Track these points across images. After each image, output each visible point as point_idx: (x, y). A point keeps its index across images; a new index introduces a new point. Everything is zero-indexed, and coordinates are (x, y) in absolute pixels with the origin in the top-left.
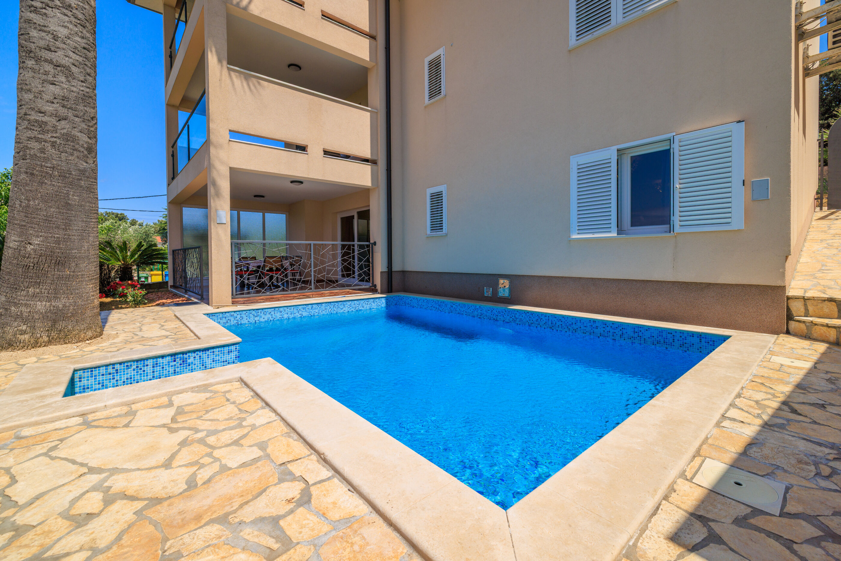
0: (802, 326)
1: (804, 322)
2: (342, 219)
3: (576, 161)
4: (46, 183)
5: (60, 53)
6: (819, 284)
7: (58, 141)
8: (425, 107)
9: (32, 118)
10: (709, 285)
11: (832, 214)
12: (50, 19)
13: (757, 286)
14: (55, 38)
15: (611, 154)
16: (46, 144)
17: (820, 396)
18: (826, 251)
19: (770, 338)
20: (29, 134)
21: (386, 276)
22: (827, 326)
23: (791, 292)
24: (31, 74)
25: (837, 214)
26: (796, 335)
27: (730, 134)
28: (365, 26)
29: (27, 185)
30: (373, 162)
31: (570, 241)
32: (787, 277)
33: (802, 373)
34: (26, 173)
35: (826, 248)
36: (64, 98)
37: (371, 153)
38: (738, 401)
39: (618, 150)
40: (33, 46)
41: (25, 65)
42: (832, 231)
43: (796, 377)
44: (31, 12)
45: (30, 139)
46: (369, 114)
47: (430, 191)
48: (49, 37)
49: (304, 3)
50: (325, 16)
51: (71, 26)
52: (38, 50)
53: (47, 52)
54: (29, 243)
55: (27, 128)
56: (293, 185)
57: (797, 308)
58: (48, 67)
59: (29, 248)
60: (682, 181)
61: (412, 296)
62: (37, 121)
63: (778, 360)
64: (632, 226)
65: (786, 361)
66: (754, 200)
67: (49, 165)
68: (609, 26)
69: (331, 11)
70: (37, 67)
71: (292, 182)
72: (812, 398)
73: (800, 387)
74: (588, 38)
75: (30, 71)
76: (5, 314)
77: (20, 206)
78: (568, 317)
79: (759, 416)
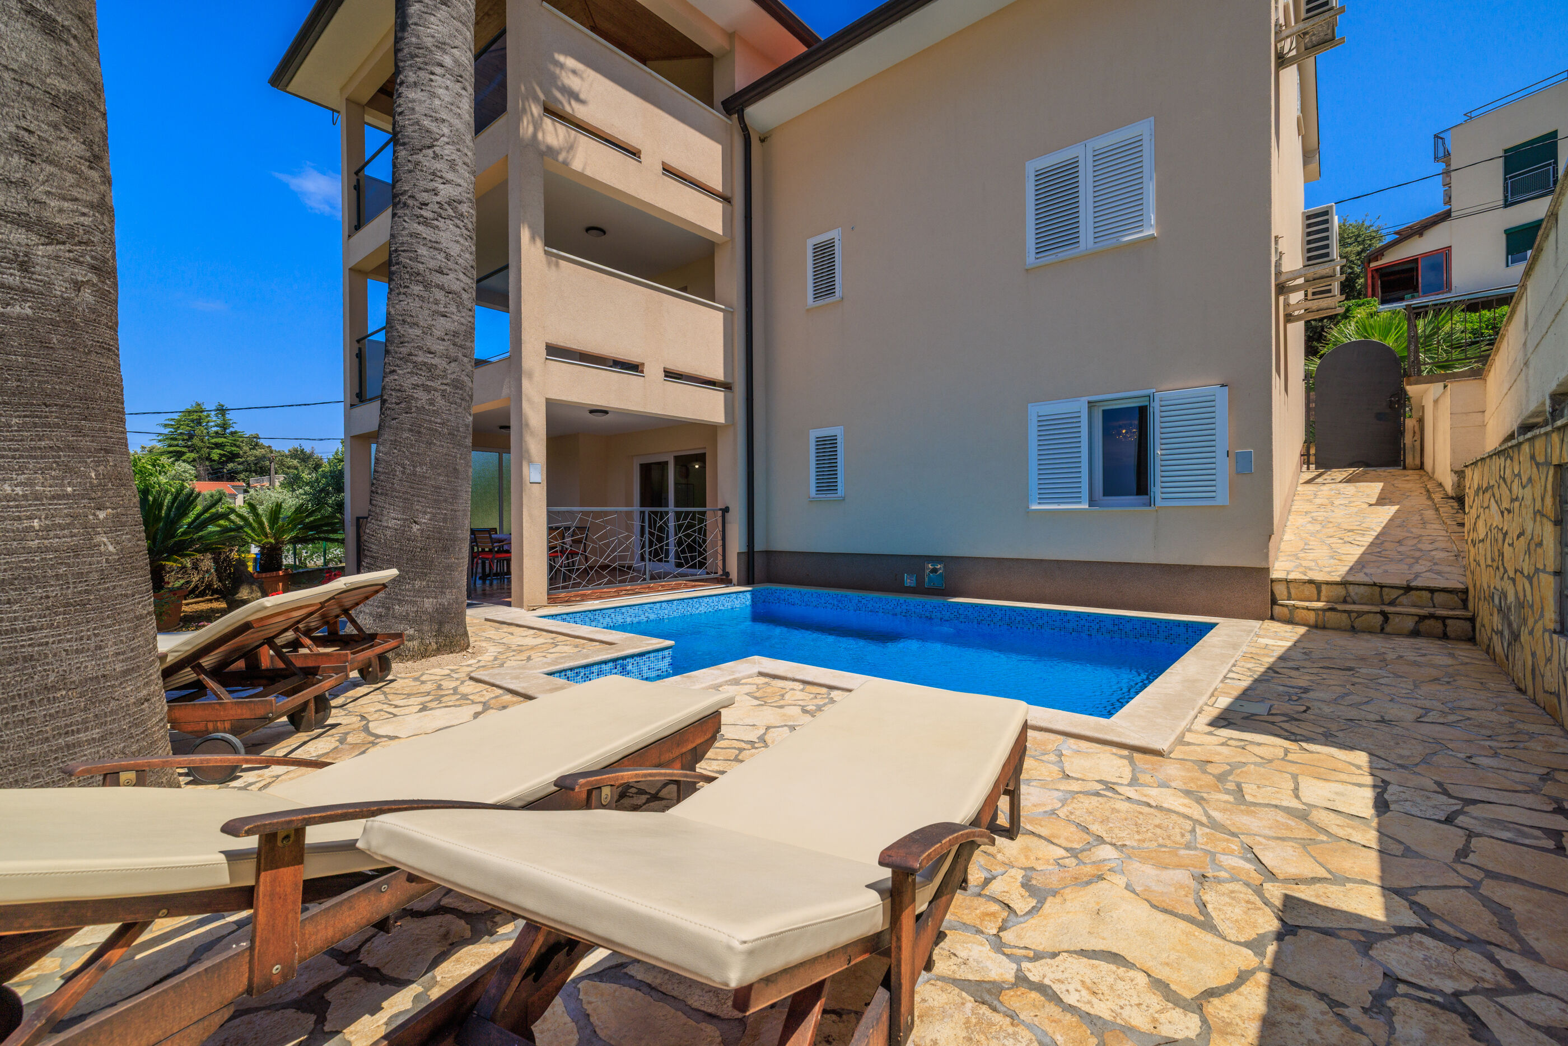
0: (1285, 610)
1: (1287, 606)
2: (641, 465)
3: (1036, 411)
4: (435, 444)
5: (452, 276)
6: (1301, 565)
7: (448, 389)
8: (808, 310)
9: (420, 359)
10: (1193, 568)
11: (1319, 476)
12: (441, 233)
13: (1242, 569)
14: (448, 257)
15: (1080, 406)
16: (436, 394)
17: (1296, 663)
18: (1310, 527)
19: (1255, 624)
20: (415, 380)
21: (744, 558)
22: (1307, 609)
23: (1275, 575)
24: (418, 303)
25: (1325, 476)
26: (1279, 620)
27: (1213, 398)
28: (717, 183)
29: (412, 446)
30: (726, 386)
31: (1028, 512)
32: (1271, 559)
33: (1283, 650)
34: (411, 430)
35: (1310, 522)
36: (456, 334)
37: (725, 373)
38: (1234, 669)
39: (1089, 402)
40: (421, 267)
41: (409, 291)
42: (1318, 501)
43: (1278, 652)
44: (419, 223)
45: (415, 386)
46: (721, 314)
47: (814, 434)
48: (441, 257)
49: (640, 152)
50: (668, 171)
51: (462, 241)
52: (427, 273)
53: (438, 275)
54: (415, 522)
55: (412, 373)
56: (591, 415)
57: (1280, 590)
58: (439, 295)
59: (415, 528)
60: (1164, 447)
61: (791, 588)
62: (425, 364)
63: (1263, 641)
64: (1104, 495)
65: (1270, 642)
66: (1238, 473)
67: (439, 421)
68: (1076, 250)
69: (675, 163)
70: (426, 294)
71: (592, 412)
72: (1291, 664)
73: (1281, 658)
74: (1050, 258)
75: (417, 299)
76: (387, 615)
77: (403, 473)
78: (1031, 609)
79: (1251, 676)
